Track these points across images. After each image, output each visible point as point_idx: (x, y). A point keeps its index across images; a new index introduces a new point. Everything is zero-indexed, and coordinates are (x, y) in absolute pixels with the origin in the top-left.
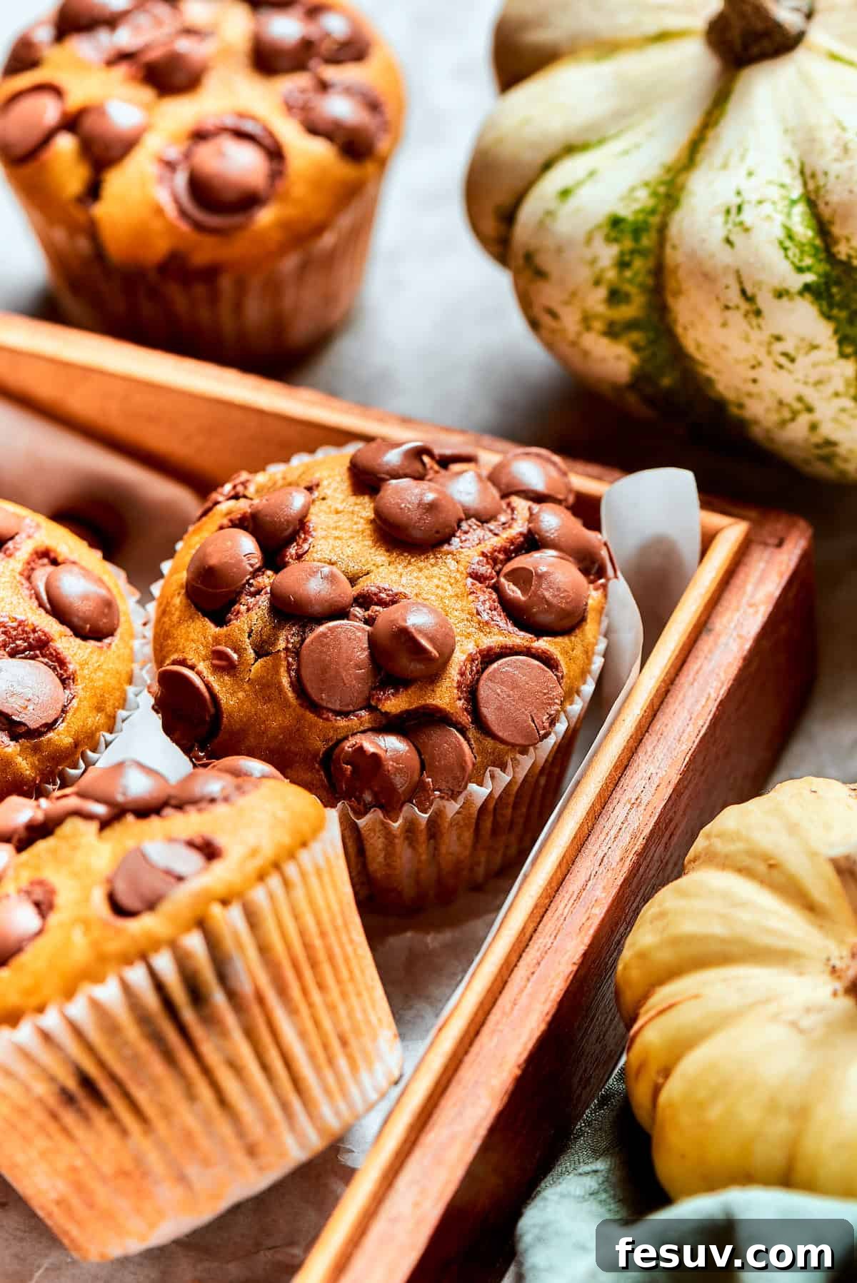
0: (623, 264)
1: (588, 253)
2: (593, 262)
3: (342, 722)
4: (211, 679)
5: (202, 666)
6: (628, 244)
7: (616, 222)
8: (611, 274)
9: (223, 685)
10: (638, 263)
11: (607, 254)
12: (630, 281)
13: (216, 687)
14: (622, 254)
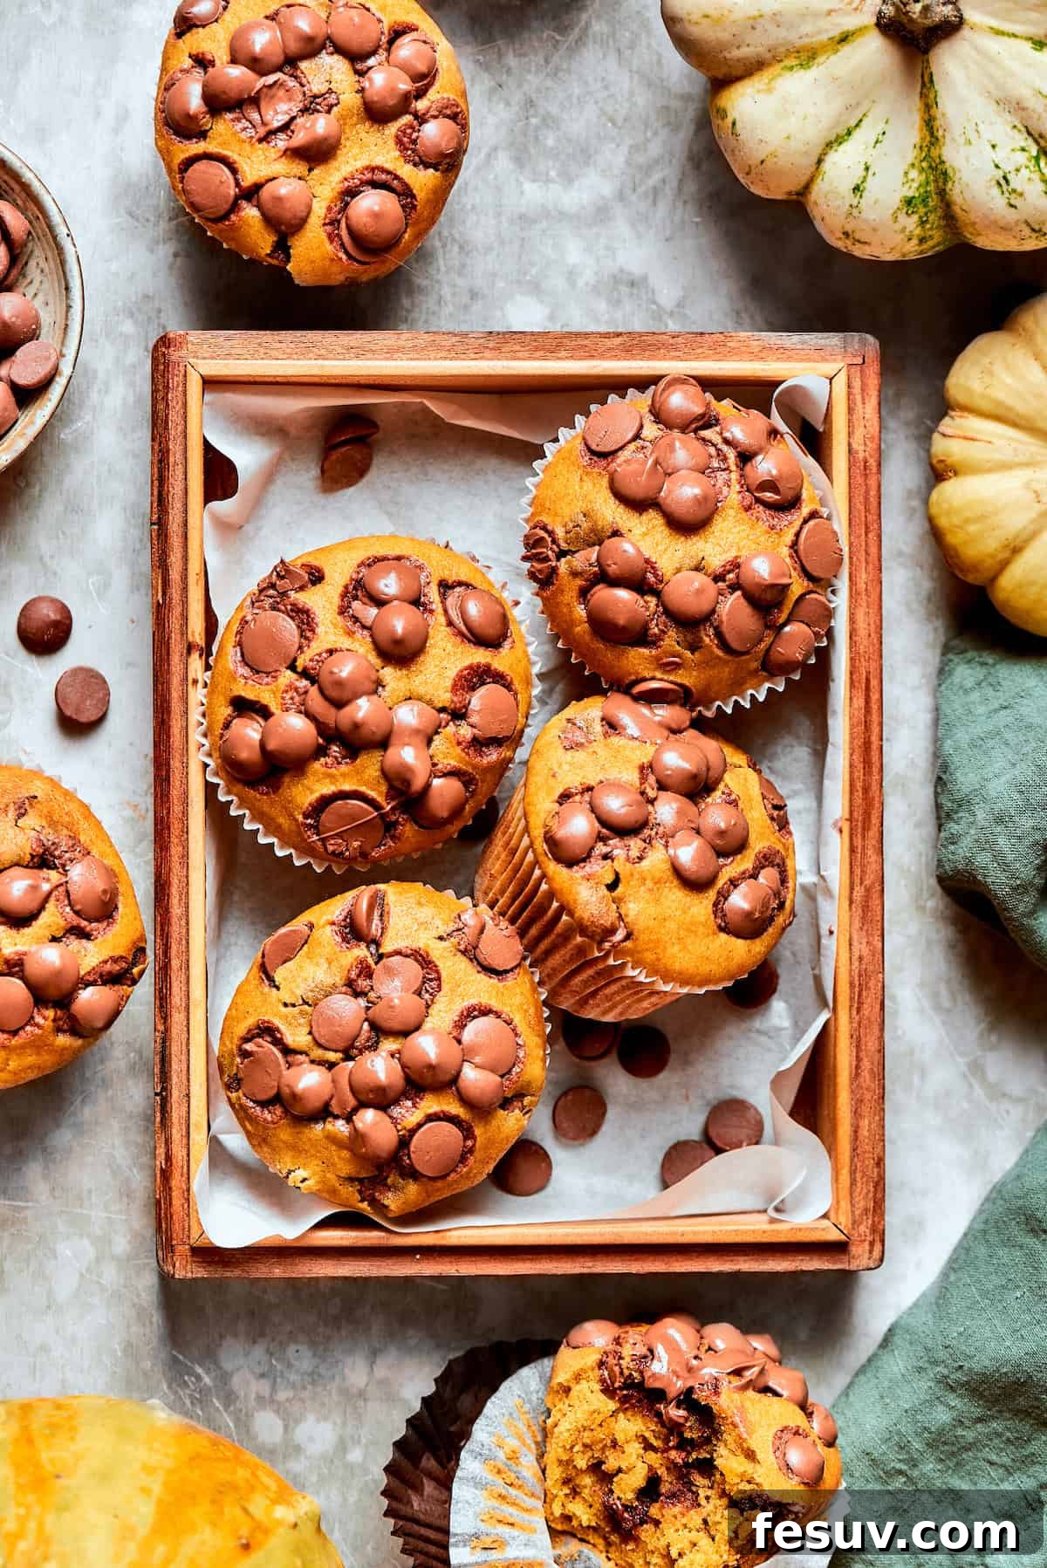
0: (922, 223)
1: (898, 227)
2: (903, 230)
3: (763, 646)
4: (671, 678)
5: (658, 675)
6: (922, 210)
7: (909, 202)
8: (918, 231)
9: (681, 676)
10: (932, 217)
11: (911, 223)
12: (931, 229)
13: (679, 680)
14: (920, 217)
